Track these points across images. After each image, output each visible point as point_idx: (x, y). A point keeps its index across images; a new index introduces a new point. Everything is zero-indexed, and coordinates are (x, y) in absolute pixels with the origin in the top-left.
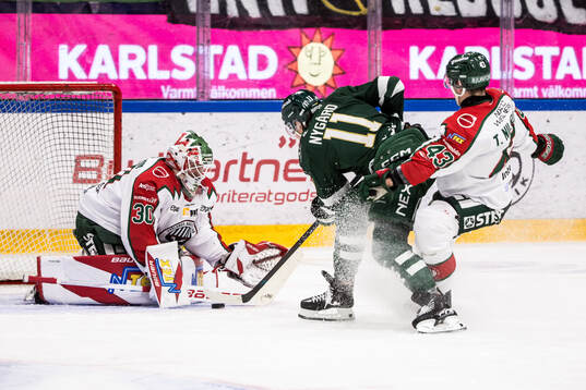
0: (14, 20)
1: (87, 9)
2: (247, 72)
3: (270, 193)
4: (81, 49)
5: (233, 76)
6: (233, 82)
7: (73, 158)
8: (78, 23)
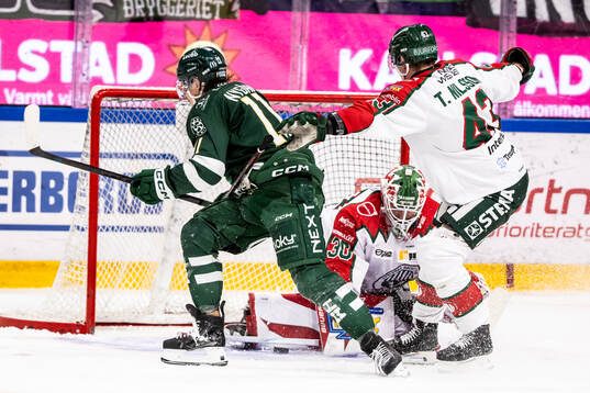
0: (289, 19)
1: (375, 9)
2: (557, 85)
3: (580, 228)
4: (365, 54)
5: (541, 91)
6: (541, 97)
7: (353, 182)
8: (364, 25)
